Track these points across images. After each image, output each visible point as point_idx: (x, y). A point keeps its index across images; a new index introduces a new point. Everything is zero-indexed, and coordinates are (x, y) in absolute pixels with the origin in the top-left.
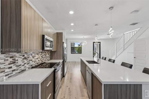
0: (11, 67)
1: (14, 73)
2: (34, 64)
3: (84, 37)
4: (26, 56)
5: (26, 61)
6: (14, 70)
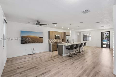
4: (53, 40)
6: (50, 42)
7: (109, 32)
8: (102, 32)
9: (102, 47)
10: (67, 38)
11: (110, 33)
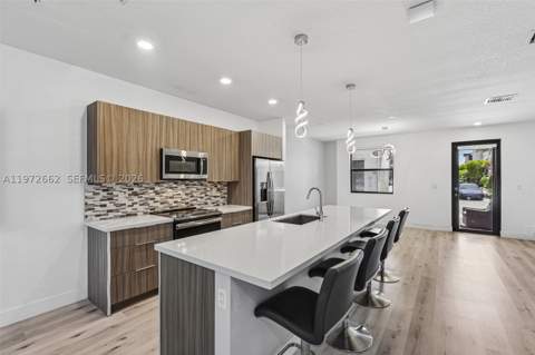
0: (105, 206)
1: (111, 215)
2: (160, 207)
3: (386, 128)
4: (136, 189)
5: (136, 199)
6: (111, 211)
7: (498, 142)
8: (455, 146)
9: (456, 228)
10: (261, 178)
11: (499, 147)
